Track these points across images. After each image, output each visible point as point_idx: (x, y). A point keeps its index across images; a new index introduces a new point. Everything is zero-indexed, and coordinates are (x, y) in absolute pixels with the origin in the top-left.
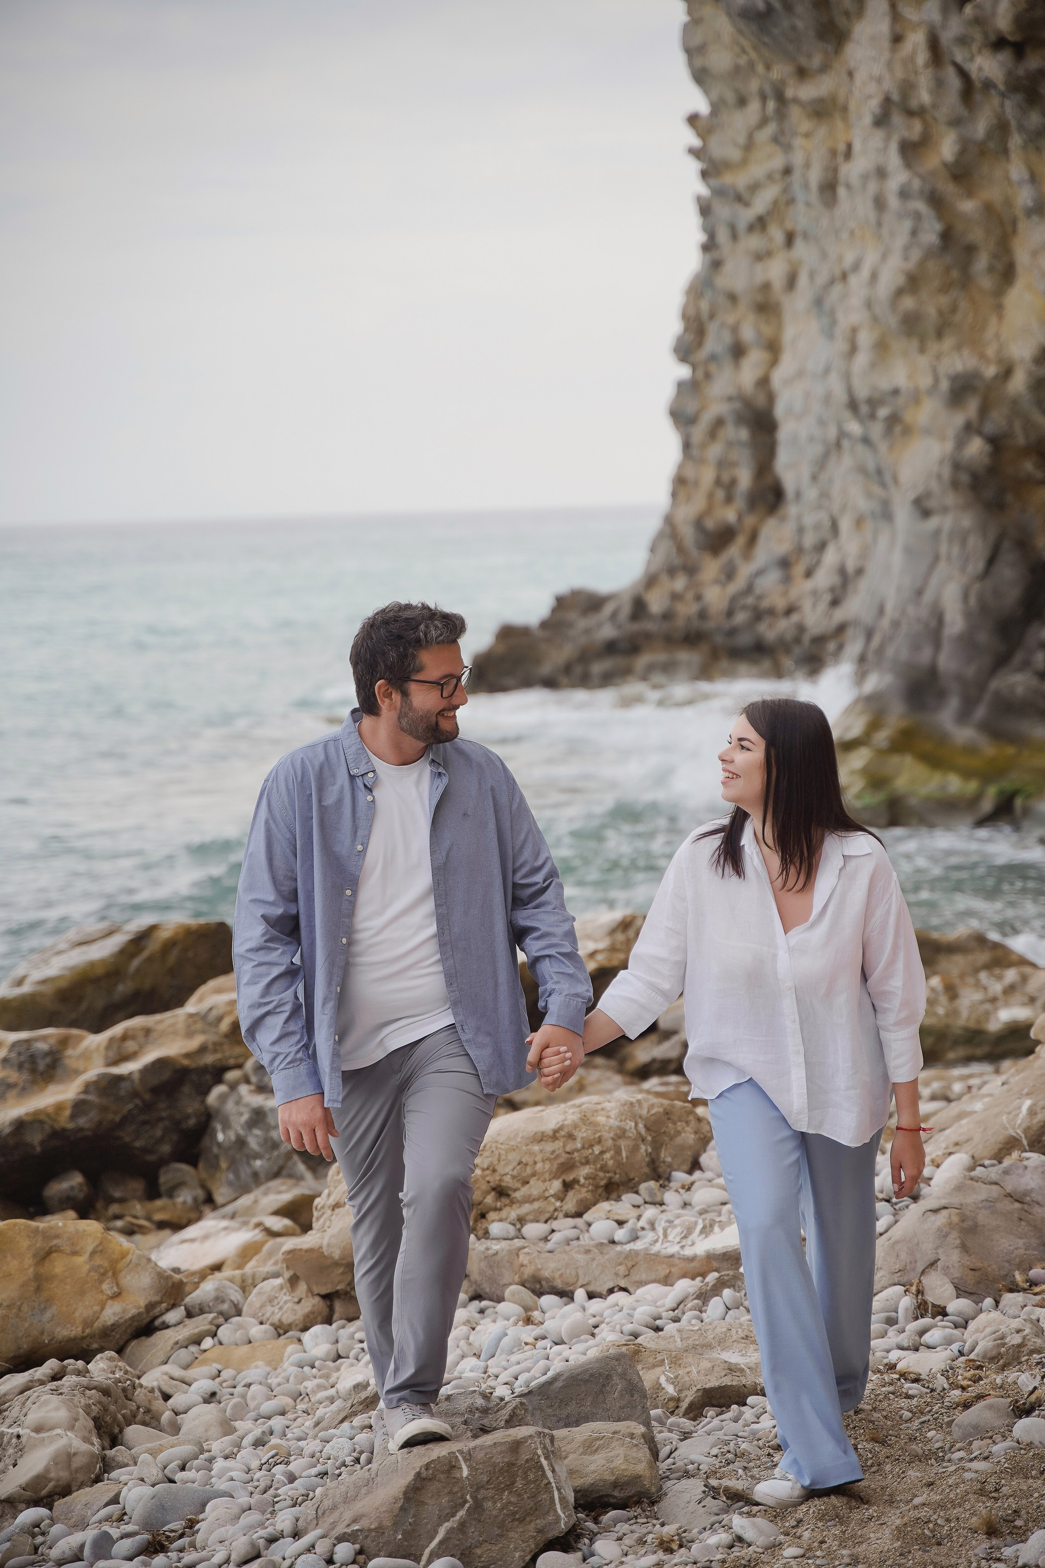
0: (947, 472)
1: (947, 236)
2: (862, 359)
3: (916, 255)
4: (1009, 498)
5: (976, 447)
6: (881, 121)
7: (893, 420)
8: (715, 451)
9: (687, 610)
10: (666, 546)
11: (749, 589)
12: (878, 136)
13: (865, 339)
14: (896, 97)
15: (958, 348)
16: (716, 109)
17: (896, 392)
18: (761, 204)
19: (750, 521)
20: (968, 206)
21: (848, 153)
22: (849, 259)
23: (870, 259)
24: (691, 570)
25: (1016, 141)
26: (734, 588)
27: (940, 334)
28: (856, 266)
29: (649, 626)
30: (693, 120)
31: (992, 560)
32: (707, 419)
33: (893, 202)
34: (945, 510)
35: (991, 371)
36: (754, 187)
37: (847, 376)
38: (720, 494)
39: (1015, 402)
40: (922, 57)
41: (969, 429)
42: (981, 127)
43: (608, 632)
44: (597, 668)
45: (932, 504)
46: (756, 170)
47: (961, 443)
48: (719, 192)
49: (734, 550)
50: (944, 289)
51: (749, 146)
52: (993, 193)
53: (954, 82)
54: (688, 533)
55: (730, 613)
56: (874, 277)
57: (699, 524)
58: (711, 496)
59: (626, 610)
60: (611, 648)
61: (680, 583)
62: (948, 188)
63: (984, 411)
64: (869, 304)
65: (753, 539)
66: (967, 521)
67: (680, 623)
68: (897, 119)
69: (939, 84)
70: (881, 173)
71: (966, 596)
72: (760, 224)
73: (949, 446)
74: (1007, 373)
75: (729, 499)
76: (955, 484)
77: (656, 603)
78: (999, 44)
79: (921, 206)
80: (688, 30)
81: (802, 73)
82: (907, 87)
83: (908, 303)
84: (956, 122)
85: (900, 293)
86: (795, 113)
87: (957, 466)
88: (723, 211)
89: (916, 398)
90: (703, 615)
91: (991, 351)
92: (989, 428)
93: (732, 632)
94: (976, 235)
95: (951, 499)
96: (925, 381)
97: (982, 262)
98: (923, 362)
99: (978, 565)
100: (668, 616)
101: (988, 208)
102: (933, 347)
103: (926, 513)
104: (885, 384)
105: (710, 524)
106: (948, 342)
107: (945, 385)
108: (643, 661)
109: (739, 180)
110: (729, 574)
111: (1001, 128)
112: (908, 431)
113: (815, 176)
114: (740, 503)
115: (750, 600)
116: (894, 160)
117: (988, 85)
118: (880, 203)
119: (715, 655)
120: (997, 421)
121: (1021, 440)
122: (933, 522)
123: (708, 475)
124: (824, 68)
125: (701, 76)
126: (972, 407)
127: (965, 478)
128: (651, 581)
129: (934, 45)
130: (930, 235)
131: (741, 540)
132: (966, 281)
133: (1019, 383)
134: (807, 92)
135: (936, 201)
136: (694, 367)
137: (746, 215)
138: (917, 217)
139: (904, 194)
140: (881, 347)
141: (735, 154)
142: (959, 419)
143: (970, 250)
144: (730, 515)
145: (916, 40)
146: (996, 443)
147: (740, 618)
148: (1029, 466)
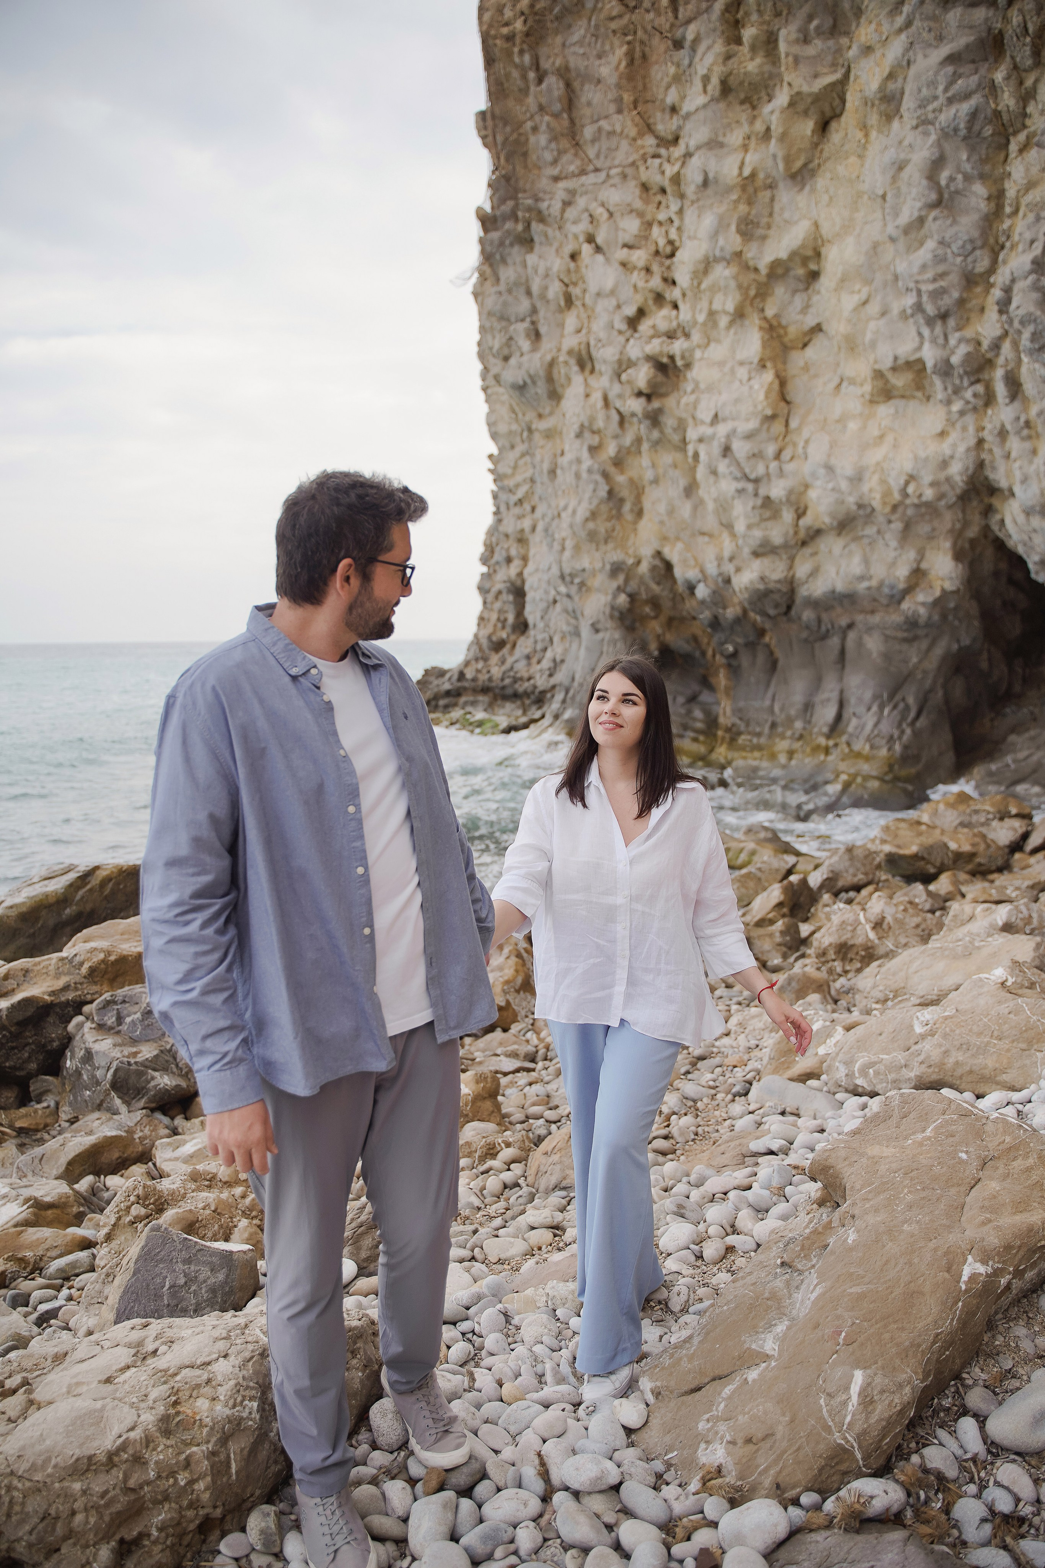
0: (608, 611)
1: (610, 493)
2: (567, 554)
3: (595, 502)
4: (637, 625)
5: (622, 599)
6: (579, 435)
7: (582, 584)
8: (498, 605)
9: (483, 677)
10: (475, 648)
11: (512, 668)
12: (578, 442)
13: (569, 544)
14: (586, 424)
15: (615, 548)
16: (501, 450)
17: (584, 570)
18: (520, 494)
19: (513, 637)
20: (621, 479)
21: (562, 454)
22: (562, 504)
23: (573, 504)
24: (486, 659)
25: (645, 446)
26: (504, 668)
27: (606, 542)
28: (565, 508)
29: (466, 684)
30: (491, 457)
32: (494, 590)
33: (584, 475)
34: (606, 629)
35: (630, 561)
36: (517, 486)
37: (560, 562)
38: (500, 625)
39: (641, 578)
40: (600, 404)
41: (619, 589)
42: (628, 439)
43: (447, 686)
44: (442, 702)
45: (599, 626)
46: (519, 478)
47: (615, 597)
48: (501, 488)
49: (505, 651)
50: (609, 519)
51: (515, 467)
52: (633, 473)
53: (616, 418)
54: (485, 642)
55: (502, 680)
56: (574, 512)
57: (489, 638)
58: (495, 626)
59: (456, 677)
60: (448, 693)
61: (480, 665)
62: (612, 470)
63: (627, 581)
64: (571, 526)
65: (514, 646)
66: (617, 635)
67: (480, 683)
68: (587, 434)
69: (608, 417)
70: (579, 461)
72: (520, 502)
73: (609, 597)
74: (639, 562)
75: (503, 628)
76: (612, 617)
77: (469, 674)
78: (640, 394)
79: (598, 478)
80: (488, 415)
81: (540, 416)
82: (592, 419)
83: (591, 525)
84: (616, 437)
85: (587, 520)
86: (537, 436)
87: (613, 608)
88: (503, 497)
89: (594, 574)
90: (490, 679)
91: (631, 551)
92: (628, 589)
93: (503, 688)
94: (625, 493)
95: (609, 624)
96: (598, 565)
97: (627, 507)
98: (598, 555)
100: (474, 680)
101: (631, 481)
102: (603, 548)
103: (597, 631)
104: (578, 567)
105: (494, 639)
106: (611, 545)
107: (608, 567)
108: (463, 699)
109: (511, 483)
110: (503, 662)
111: (638, 441)
112: (589, 590)
113: (546, 466)
114: (508, 629)
115: (512, 674)
116: (585, 454)
117: (633, 415)
118: (578, 476)
119: (495, 698)
120: (633, 586)
121: (644, 596)
122: (601, 635)
123: (494, 616)
124: (551, 414)
125: (494, 436)
126: (621, 578)
127: (616, 614)
128: (467, 663)
129: (606, 399)
130: (603, 491)
131: (508, 647)
132: (619, 516)
133: (644, 568)
134: (542, 425)
135: (606, 475)
136: (489, 567)
137: (514, 499)
138: (596, 483)
139: (590, 471)
140: (577, 548)
141: (509, 471)
142: (614, 584)
143: (622, 501)
144: (504, 635)
145: (597, 397)
146: (632, 597)
147: (507, 681)
148: (647, 609)
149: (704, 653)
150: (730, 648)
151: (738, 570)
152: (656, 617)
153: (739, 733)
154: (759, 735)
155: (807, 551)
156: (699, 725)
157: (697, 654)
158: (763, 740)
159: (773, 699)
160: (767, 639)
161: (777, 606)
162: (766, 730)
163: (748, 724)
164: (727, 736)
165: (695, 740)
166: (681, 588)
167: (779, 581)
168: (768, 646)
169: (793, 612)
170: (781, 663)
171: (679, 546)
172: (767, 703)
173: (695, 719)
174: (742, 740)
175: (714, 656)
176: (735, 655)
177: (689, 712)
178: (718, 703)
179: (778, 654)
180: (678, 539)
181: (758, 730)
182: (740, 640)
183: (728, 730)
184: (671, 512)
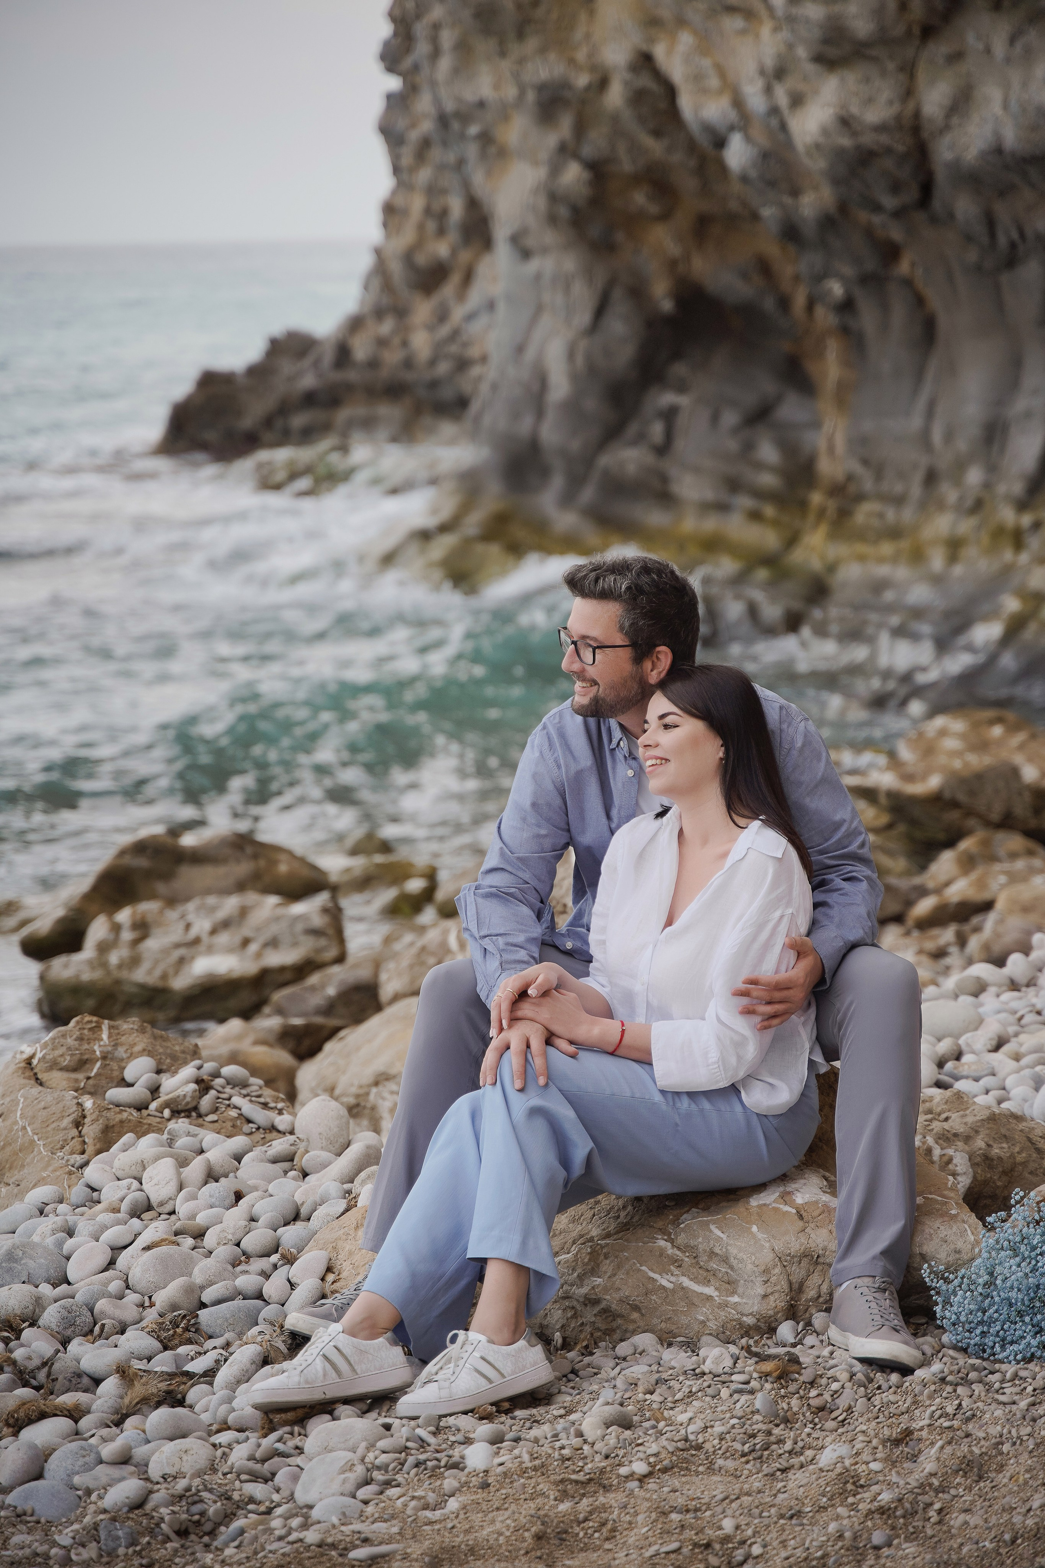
0: (542, 203)
4: (620, 237)
5: (573, 174)
7: (486, 139)
8: (424, 175)
9: (392, 357)
10: (376, 283)
11: (455, 334)
15: (543, 50)
17: (481, 104)
19: (465, 256)
24: (401, 312)
26: (444, 331)
27: (521, 35)
29: (352, 376)
31: (600, 311)
32: (414, 136)
34: (544, 250)
35: (582, 80)
38: (431, 226)
39: (615, 119)
41: (565, 151)
43: (308, 382)
44: (298, 421)
45: (530, 242)
47: (555, 170)
49: (448, 290)
54: (396, 268)
55: (433, 362)
57: (408, 257)
58: (421, 227)
59: (328, 357)
60: (310, 399)
61: (386, 327)
63: (580, 129)
65: (468, 277)
66: (570, 263)
67: (384, 373)
71: (571, 355)
73: (540, 173)
74: (602, 83)
75: (441, 231)
76: (552, 219)
77: (361, 350)
87: (553, 197)
89: (504, 113)
90: (408, 363)
91: (581, 55)
92: (587, 151)
93: (434, 384)
95: (550, 237)
96: (511, 93)
98: (506, 65)
99: (584, 318)
100: (373, 364)
102: (516, 50)
103: (526, 254)
104: (469, 95)
105: (421, 259)
106: (532, 43)
107: (531, 96)
108: (343, 414)
110: (442, 316)
112: (503, 153)
114: (453, 236)
115: (453, 349)
119: (418, 410)
120: (596, 142)
121: (627, 166)
122: (534, 265)
123: (417, 203)
126: (565, 124)
127: (563, 212)
128: (355, 324)
131: (455, 279)
133: (615, 96)
136: (404, 75)
142: (552, 140)
144: (442, 249)
146: (597, 169)
147: (443, 368)
148: (640, 198)
149: (784, 303)
150: (837, 289)
151: (797, 101)
152: (665, 217)
153: (860, 498)
154: (899, 501)
156: (768, 480)
157: (769, 304)
158: (908, 515)
159: (930, 413)
160: (904, 267)
161: (895, 188)
162: (916, 490)
163: (879, 474)
164: (832, 505)
165: (755, 516)
166: (703, 141)
167: (881, 128)
168: (908, 283)
169: (937, 204)
170: (943, 323)
171: (686, 40)
172: (916, 422)
173: (759, 466)
174: (864, 513)
175: (810, 307)
176: (847, 306)
177: (748, 447)
178: (816, 424)
179: (935, 301)
180: (681, 22)
181: (898, 488)
182: (848, 270)
183: (837, 490)
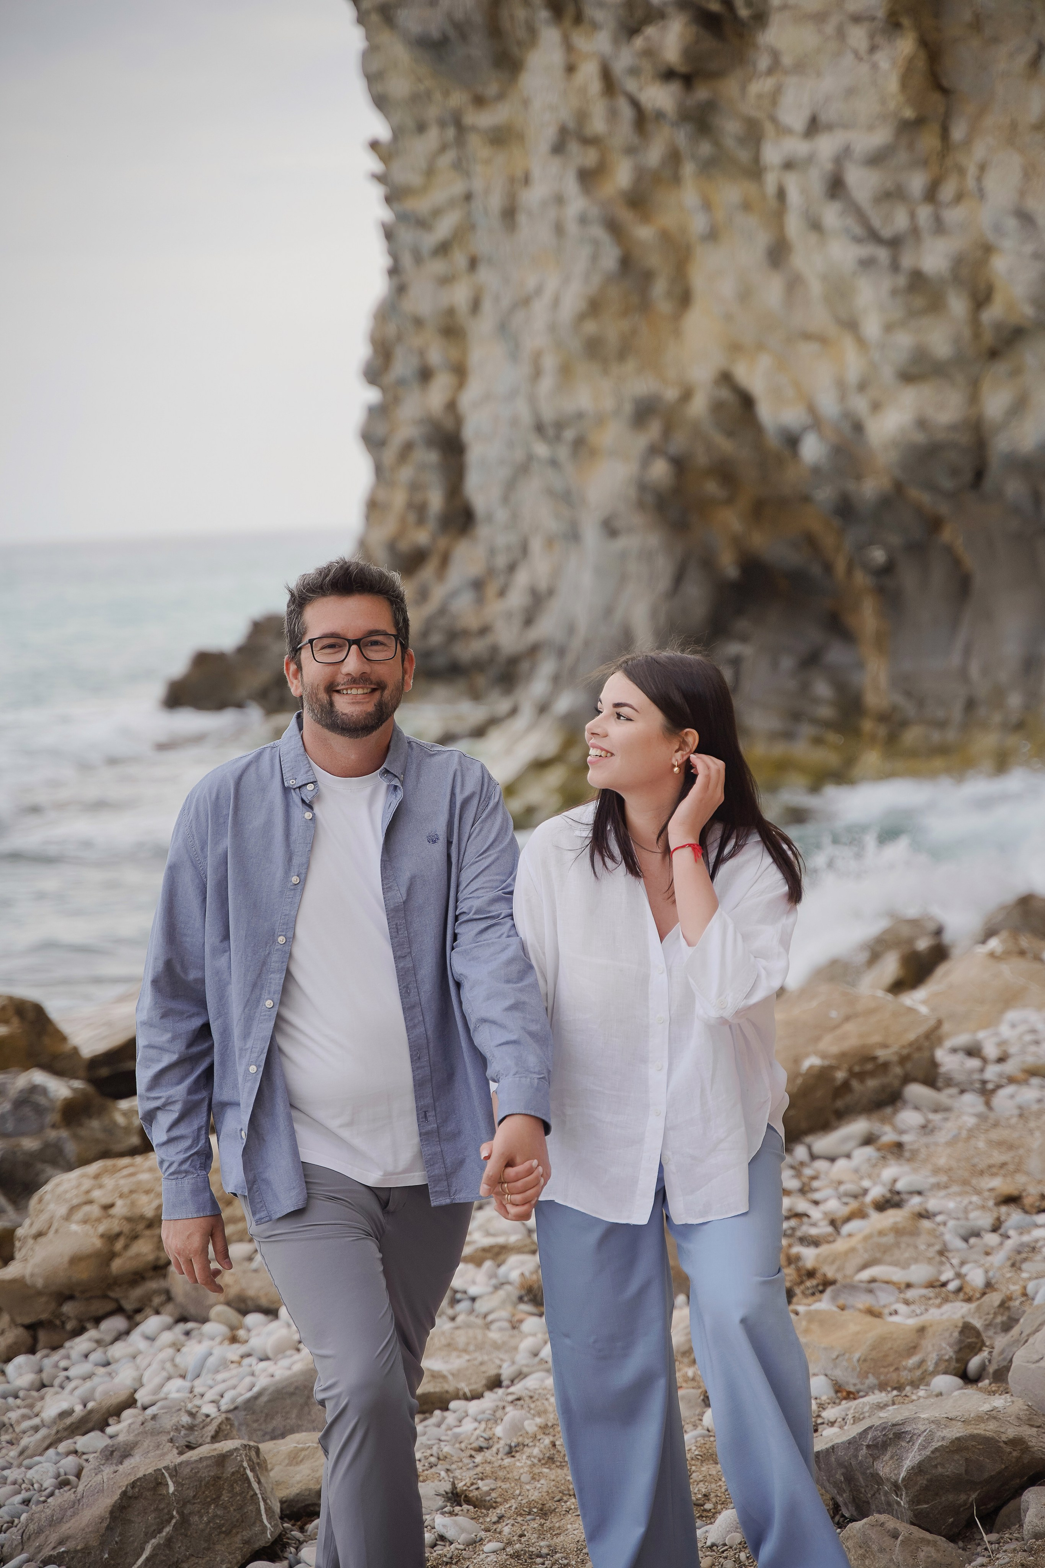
0: (632, 493)
1: (626, 263)
2: (547, 383)
3: (596, 280)
4: (693, 518)
5: (660, 470)
6: (559, 148)
7: (579, 443)
8: (406, 473)
11: (443, 611)
12: (555, 165)
13: (550, 362)
14: (571, 125)
15: (640, 371)
16: (398, 133)
17: (580, 415)
18: (444, 228)
19: (442, 543)
20: (644, 233)
21: (527, 180)
22: (531, 282)
23: (552, 284)
25: (688, 169)
26: (427, 608)
27: (621, 357)
28: (539, 291)
30: (374, 145)
31: (679, 579)
32: (396, 442)
33: (572, 228)
34: (632, 530)
35: (671, 394)
36: (437, 213)
37: (532, 400)
38: (412, 518)
39: (695, 425)
40: (595, 86)
41: (653, 451)
42: (654, 155)
45: (618, 524)
46: (438, 196)
47: (644, 465)
48: (402, 217)
49: (427, 572)
50: (625, 312)
51: (430, 172)
52: (667, 219)
53: (626, 112)
55: (425, 635)
56: (556, 302)
57: (392, 546)
58: (403, 519)
62: (626, 215)
63: (667, 431)
64: (552, 328)
65: (445, 561)
66: (654, 540)
68: (574, 147)
69: (613, 114)
70: (559, 200)
71: (654, 613)
72: (443, 249)
73: (634, 467)
74: (687, 395)
75: (421, 522)
76: (641, 505)
78: (669, 75)
79: (598, 232)
80: (367, 55)
81: (479, 101)
82: (582, 116)
83: (590, 327)
84: (630, 151)
85: (581, 317)
86: (474, 142)
87: (642, 487)
88: (407, 236)
89: (600, 420)
91: (671, 375)
92: (671, 450)
93: (428, 653)
94: (654, 260)
95: (637, 519)
96: (608, 404)
97: (660, 288)
98: (607, 385)
99: (664, 583)
101: (665, 236)
102: (616, 370)
103: (613, 534)
104: (570, 407)
105: (404, 546)
106: (630, 365)
107: (628, 408)
109: (421, 205)
110: (423, 595)
111: (674, 158)
112: (593, 453)
113: (496, 202)
114: (432, 524)
115: (443, 622)
116: (571, 186)
117: (660, 115)
118: (559, 229)
120: (679, 443)
121: (702, 459)
122: (622, 543)
123: (399, 499)
124: (501, 96)
125: (381, 102)
126: (654, 430)
127: (649, 499)
129: (607, 77)
130: (610, 258)
131: (434, 561)
132: (644, 305)
133: (699, 406)
134: (485, 119)
135: (614, 228)
136: (384, 389)
137: (430, 240)
138: (596, 243)
139: (583, 220)
140: (566, 371)
141: (414, 179)
142: (642, 441)
143: (647, 277)
144: (422, 537)
145: (589, 71)
146: (679, 464)
147: (436, 639)
148: (712, 488)
149: (828, 568)
150: (878, 555)
151: (876, 407)
152: (729, 501)
153: (904, 724)
154: (942, 725)
155: (1001, 368)
156: (826, 712)
157: (816, 570)
158: (951, 735)
159: (967, 652)
160: (947, 535)
161: (954, 472)
162: (957, 713)
163: (921, 703)
164: (882, 731)
165: (818, 741)
166: (773, 440)
167: (953, 428)
168: (949, 550)
169: (989, 484)
170: (979, 581)
171: (765, 362)
172: (955, 659)
173: (816, 701)
174: (912, 736)
175: (850, 571)
176: (888, 570)
177: (805, 688)
178: (860, 665)
179: (970, 562)
180: (760, 347)
181: (940, 714)
182: (895, 540)
183: (883, 718)
184: (745, 295)
